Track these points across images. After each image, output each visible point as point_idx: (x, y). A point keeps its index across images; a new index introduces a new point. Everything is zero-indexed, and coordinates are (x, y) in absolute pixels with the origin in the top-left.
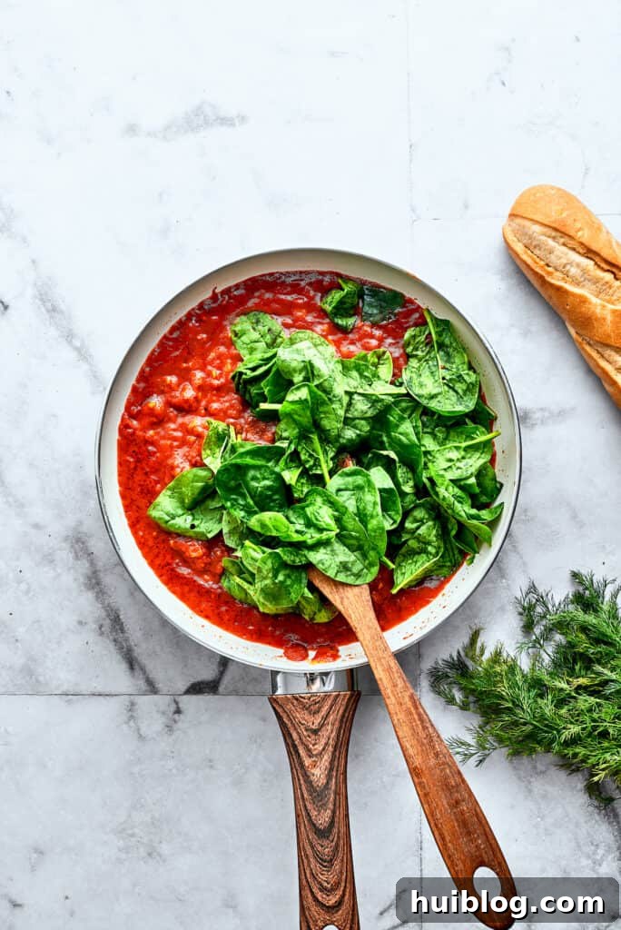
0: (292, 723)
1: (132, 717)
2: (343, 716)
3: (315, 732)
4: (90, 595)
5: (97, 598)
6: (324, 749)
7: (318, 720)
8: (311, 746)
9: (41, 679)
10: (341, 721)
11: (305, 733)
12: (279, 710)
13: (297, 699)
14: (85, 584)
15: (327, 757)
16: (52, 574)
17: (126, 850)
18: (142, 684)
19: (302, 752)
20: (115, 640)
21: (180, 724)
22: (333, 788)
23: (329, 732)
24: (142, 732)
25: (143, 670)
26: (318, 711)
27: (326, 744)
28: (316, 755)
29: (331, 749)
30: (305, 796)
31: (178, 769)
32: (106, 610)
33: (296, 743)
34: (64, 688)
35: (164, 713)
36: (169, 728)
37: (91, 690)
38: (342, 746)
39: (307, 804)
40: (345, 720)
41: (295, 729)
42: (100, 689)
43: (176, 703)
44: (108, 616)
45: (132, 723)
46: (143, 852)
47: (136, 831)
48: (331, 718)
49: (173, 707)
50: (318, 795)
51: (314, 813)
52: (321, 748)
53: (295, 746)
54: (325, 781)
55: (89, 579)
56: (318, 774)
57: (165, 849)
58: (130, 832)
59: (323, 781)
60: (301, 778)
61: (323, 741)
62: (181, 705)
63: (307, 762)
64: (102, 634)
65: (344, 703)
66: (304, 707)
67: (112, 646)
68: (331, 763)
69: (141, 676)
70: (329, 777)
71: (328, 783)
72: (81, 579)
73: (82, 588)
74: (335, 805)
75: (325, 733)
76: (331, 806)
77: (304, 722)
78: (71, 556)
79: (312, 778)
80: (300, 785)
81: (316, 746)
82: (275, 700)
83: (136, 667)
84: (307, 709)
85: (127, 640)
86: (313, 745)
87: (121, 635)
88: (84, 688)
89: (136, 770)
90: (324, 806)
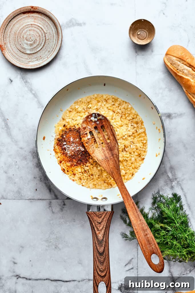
0: (93, 220)
1: (50, 206)
2: (108, 219)
3: (100, 223)
4: (38, 169)
5: (40, 170)
6: (102, 229)
7: (101, 220)
8: (98, 227)
9: (23, 195)
10: (108, 220)
11: (97, 223)
12: (89, 216)
13: (95, 213)
14: (36, 166)
15: (103, 231)
16: (26, 163)
17: (49, 246)
18: (54, 196)
19: (96, 229)
20: (45, 183)
21: (65, 209)
22: (105, 240)
23: (104, 224)
24: (53, 211)
25: (54, 192)
26: (101, 217)
27: (103, 227)
28: (100, 230)
29: (104, 228)
30: (96, 242)
31: (64, 222)
32: (42, 174)
33: (94, 226)
34: (30, 198)
35: (60, 205)
36: (62, 210)
37: (38, 198)
38: (107, 228)
39: (97, 245)
40: (109, 220)
41: (94, 222)
42: (41, 198)
43: (64, 202)
44: (43, 175)
45: (50, 208)
46: (53, 247)
47: (51, 240)
48: (105, 219)
49: (63, 203)
50: (100, 242)
51: (98, 248)
52: (101, 228)
53: (94, 227)
54: (102, 238)
55: (37, 164)
56: (100, 236)
57: (60, 246)
58: (50, 241)
59: (101, 238)
60: (95, 237)
61: (102, 226)
62: (65, 203)
63: (97, 232)
64: (41, 181)
65: (109, 215)
66: (97, 216)
67: (44, 185)
68: (104, 233)
69: (53, 194)
70: (103, 237)
71: (103, 239)
72: (35, 164)
73: (35, 167)
74: (105, 246)
75: (103, 224)
76: (104, 246)
77: (96, 220)
78: (32, 157)
79: (98, 237)
80: (95, 239)
81: (100, 228)
82: (88, 213)
83: (52, 191)
84: (98, 216)
85: (49, 183)
86: (99, 227)
87: (47, 181)
88: (36, 198)
89: (51, 222)
90: (102, 246)
